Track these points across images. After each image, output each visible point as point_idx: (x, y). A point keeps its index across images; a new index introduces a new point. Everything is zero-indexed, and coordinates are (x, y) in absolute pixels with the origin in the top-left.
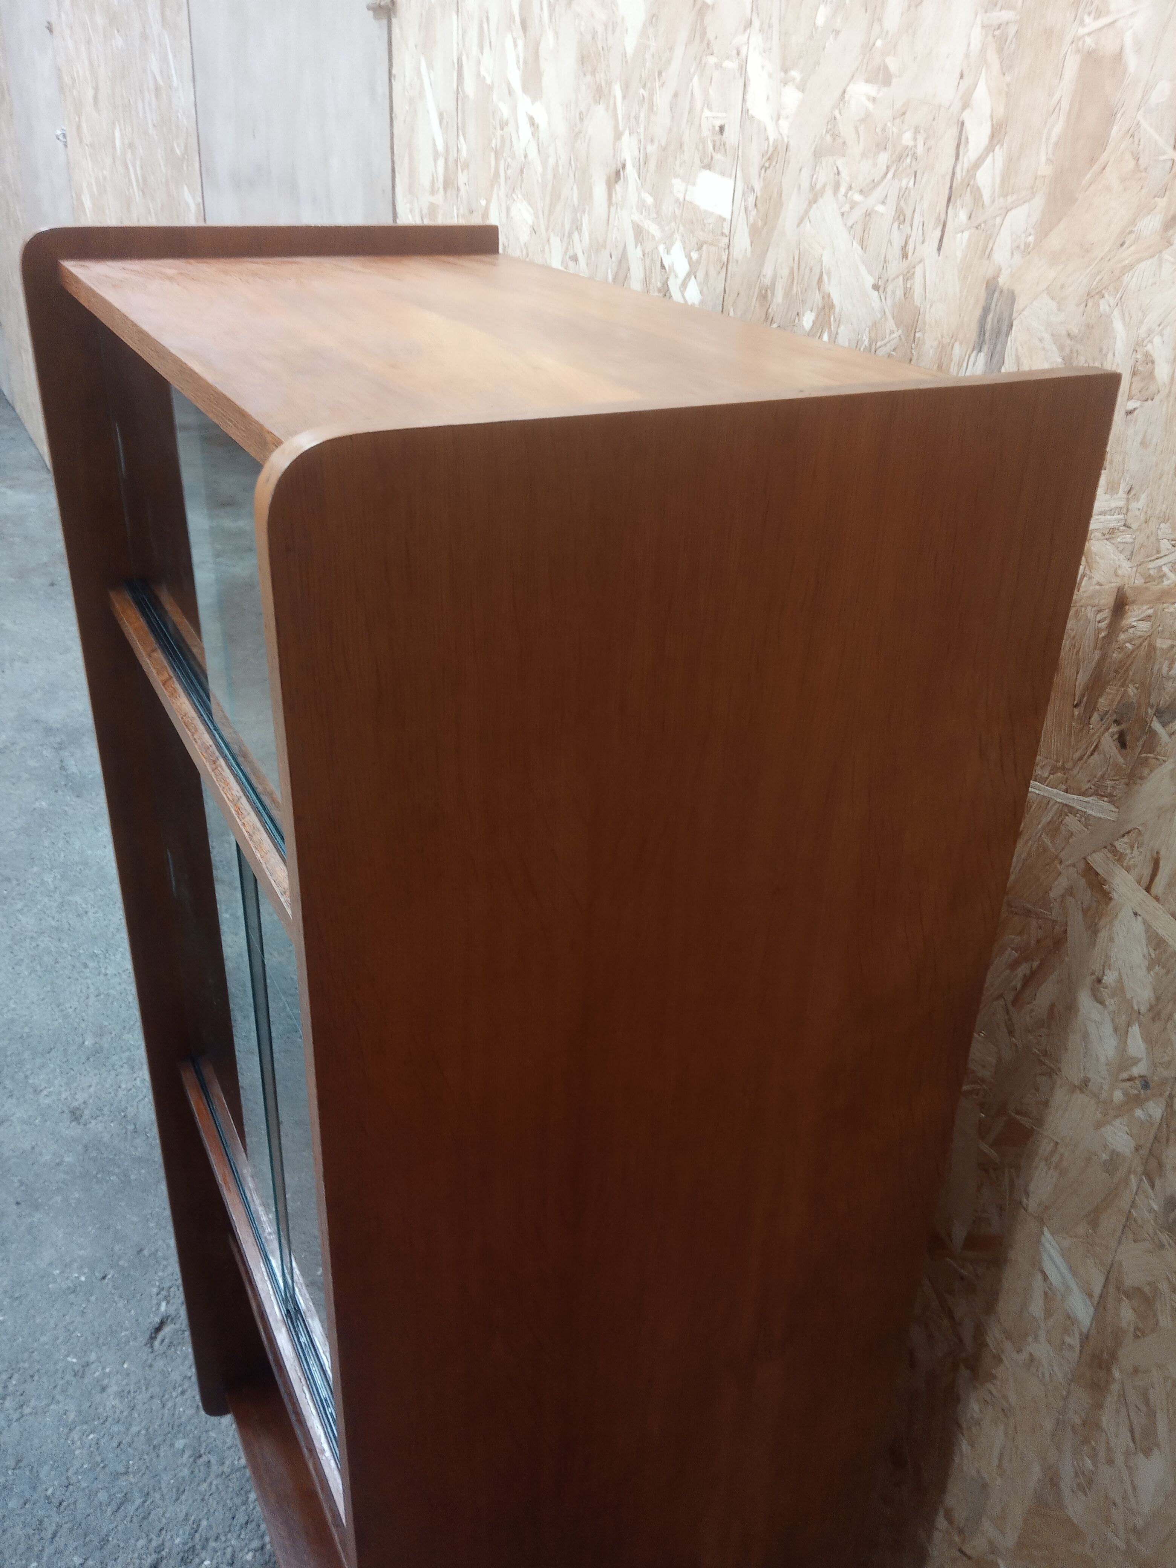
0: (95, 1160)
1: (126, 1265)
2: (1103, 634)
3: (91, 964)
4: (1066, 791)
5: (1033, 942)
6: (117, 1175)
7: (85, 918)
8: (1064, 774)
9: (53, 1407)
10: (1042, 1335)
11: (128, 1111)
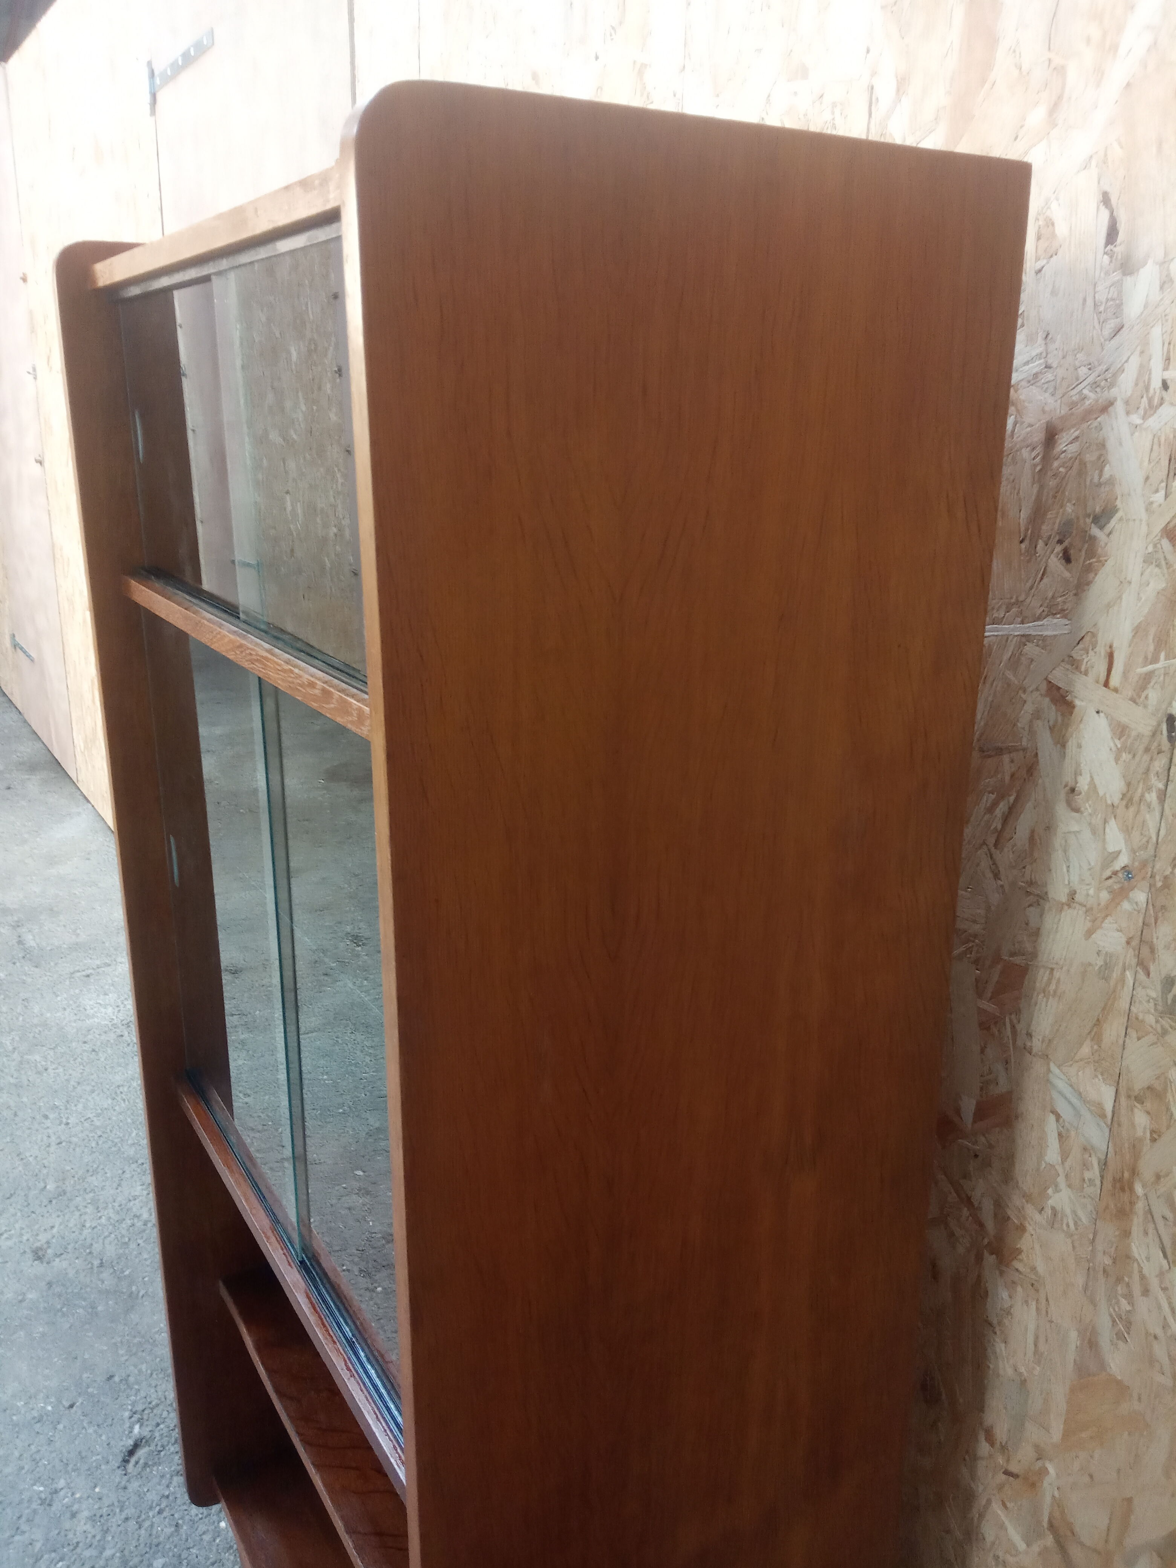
0: (60, 1296)
1: (95, 1392)
2: (1038, 468)
3: (51, 1116)
4: (1022, 623)
5: (1007, 778)
6: (83, 1308)
7: (45, 1074)
8: (1019, 607)
9: (17, 1538)
10: (1061, 1181)
11: (93, 1247)
